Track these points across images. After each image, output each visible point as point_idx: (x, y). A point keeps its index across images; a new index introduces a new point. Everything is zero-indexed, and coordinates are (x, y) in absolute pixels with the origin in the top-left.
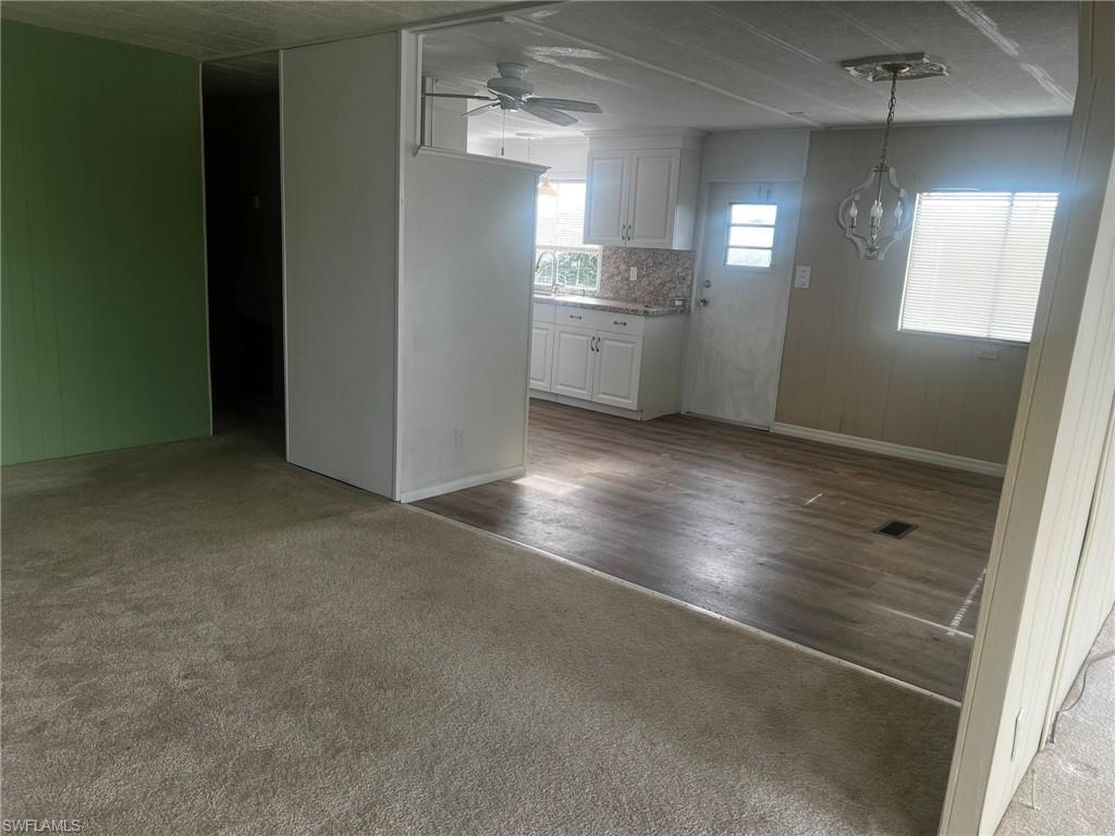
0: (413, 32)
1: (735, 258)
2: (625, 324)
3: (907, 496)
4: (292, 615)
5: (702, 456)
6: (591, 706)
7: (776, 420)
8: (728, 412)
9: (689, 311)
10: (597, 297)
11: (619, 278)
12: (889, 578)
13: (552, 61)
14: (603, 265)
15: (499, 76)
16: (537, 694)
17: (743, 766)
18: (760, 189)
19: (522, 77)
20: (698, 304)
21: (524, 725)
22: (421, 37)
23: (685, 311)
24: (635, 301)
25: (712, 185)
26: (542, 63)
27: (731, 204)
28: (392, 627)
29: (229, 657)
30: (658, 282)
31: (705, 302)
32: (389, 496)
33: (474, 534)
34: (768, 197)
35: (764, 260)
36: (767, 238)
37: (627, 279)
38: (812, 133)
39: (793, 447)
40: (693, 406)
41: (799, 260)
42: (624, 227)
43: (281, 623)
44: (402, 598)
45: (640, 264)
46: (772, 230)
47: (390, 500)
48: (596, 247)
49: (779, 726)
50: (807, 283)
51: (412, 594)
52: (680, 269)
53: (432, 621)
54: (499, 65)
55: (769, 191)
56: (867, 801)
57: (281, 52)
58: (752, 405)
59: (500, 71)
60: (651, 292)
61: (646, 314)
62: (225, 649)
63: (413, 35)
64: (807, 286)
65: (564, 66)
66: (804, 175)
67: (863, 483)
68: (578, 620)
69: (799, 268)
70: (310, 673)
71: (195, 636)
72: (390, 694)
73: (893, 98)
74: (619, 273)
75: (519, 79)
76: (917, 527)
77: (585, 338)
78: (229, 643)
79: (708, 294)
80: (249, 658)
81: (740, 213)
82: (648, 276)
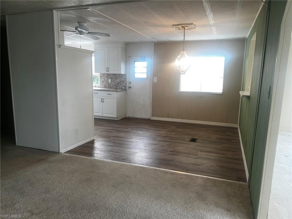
0: (56, 11)
1: (137, 76)
2: (111, 94)
3: (191, 132)
4: (47, 195)
5: (139, 128)
6: (153, 203)
7: (152, 116)
8: (139, 116)
9: (126, 90)
10: (99, 87)
11: (106, 82)
12: (200, 153)
13: (95, 22)
14: (100, 79)
15: (79, 26)
16: (137, 203)
17: (200, 210)
18: (142, 58)
19: (85, 26)
20: (128, 88)
21: (139, 213)
22: (59, 12)
23: (125, 90)
24: (111, 88)
25: (129, 56)
26: (92, 22)
27: (135, 62)
28: (82, 192)
29: (32, 214)
30: (117, 82)
31: (130, 87)
32: (57, 151)
33: (90, 159)
34: (144, 60)
35: (144, 76)
36: (145, 70)
37: (108, 82)
38: (154, 43)
39: (158, 123)
40: (130, 115)
41: (154, 75)
42: (107, 68)
43: (45, 198)
44: (80, 182)
45: (111, 78)
46: (146, 68)
47: (58, 153)
48: (98, 74)
49: (201, 197)
50: (157, 81)
51: (82, 180)
52: (123, 79)
53: (93, 188)
54: (78, 22)
55: (144, 58)
56: (232, 211)
57: (7, 16)
58: (146, 113)
59: (78, 24)
60: (115, 85)
61: (117, 91)
62: (30, 211)
63: (57, 12)
64: (156, 82)
65: (98, 23)
66: (153, 54)
67: (179, 130)
68: (135, 179)
69: (154, 78)
70: (64, 213)
71: (16, 209)
72: (94, 213)
73: (184, 34)
74: (105, 81)
75: (84, 26)
76: (198, 139)
77: (100, 99)
78: (30, 209)
79: (131, 85)
80: (40, 213)
81: (137, 64)
82: (114, 81)
